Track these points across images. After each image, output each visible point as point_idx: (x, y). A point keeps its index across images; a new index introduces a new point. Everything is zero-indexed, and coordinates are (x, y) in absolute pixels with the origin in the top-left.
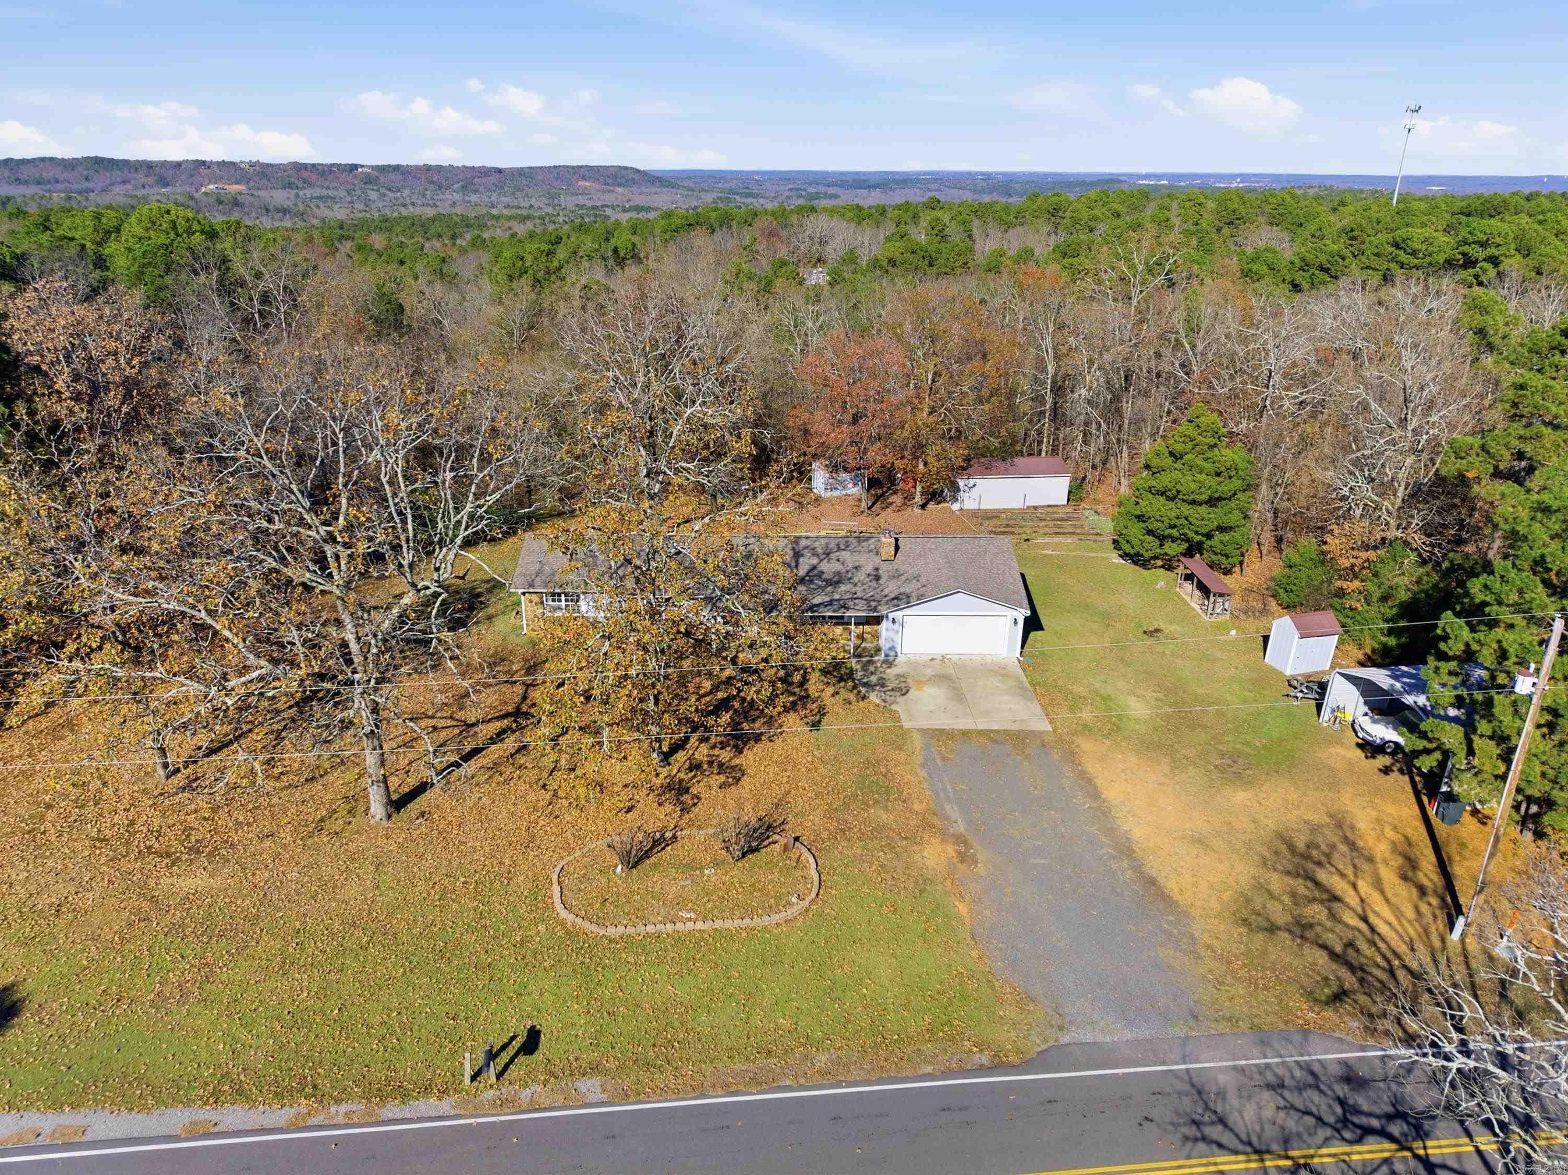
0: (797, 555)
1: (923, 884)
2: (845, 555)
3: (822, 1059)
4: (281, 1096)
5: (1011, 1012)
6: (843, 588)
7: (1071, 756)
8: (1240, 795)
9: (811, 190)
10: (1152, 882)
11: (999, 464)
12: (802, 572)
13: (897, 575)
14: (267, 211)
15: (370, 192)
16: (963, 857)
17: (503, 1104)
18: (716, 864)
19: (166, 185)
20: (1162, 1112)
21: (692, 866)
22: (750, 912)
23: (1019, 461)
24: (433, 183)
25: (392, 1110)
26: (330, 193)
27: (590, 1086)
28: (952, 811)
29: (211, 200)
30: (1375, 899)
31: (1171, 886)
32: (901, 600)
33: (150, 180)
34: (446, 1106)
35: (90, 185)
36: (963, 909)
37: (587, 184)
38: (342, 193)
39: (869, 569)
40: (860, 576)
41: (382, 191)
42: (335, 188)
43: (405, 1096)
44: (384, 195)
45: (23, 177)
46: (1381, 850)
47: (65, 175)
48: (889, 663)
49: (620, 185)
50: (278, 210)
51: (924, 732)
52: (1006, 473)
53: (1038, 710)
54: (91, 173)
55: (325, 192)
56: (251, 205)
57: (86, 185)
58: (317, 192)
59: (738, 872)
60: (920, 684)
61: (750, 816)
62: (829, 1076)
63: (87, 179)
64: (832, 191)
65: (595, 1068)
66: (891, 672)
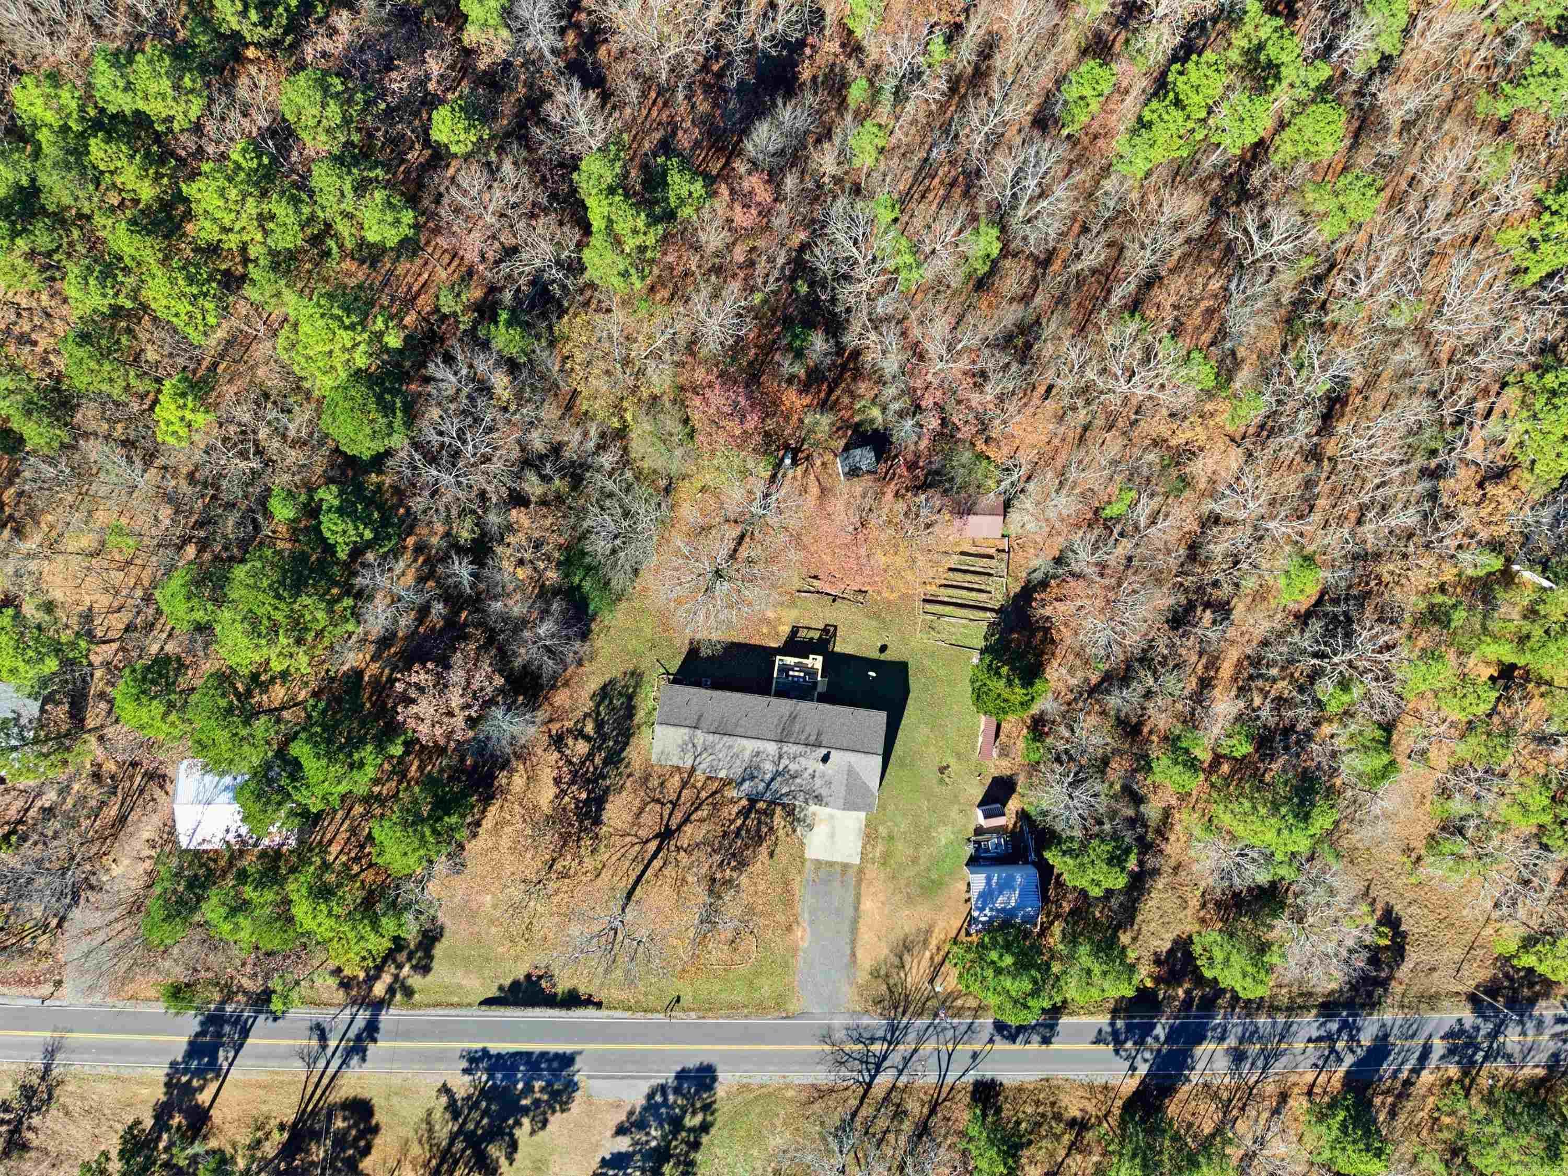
1: (786, 952)
2: (802, 760)
7: (859, 882)
10: (854, 955)
13: (823, 776)
16: (802, 938)
25: (649, 1016)
27: (693, 1014)
28: (806, 914)
32: (819, 799)
36: (795, 963)
43: (652, 1012)
51: (811, 860)
53: (860, 848)
60: (820, 821)
65: (694, 1009)
66: (811, 810)
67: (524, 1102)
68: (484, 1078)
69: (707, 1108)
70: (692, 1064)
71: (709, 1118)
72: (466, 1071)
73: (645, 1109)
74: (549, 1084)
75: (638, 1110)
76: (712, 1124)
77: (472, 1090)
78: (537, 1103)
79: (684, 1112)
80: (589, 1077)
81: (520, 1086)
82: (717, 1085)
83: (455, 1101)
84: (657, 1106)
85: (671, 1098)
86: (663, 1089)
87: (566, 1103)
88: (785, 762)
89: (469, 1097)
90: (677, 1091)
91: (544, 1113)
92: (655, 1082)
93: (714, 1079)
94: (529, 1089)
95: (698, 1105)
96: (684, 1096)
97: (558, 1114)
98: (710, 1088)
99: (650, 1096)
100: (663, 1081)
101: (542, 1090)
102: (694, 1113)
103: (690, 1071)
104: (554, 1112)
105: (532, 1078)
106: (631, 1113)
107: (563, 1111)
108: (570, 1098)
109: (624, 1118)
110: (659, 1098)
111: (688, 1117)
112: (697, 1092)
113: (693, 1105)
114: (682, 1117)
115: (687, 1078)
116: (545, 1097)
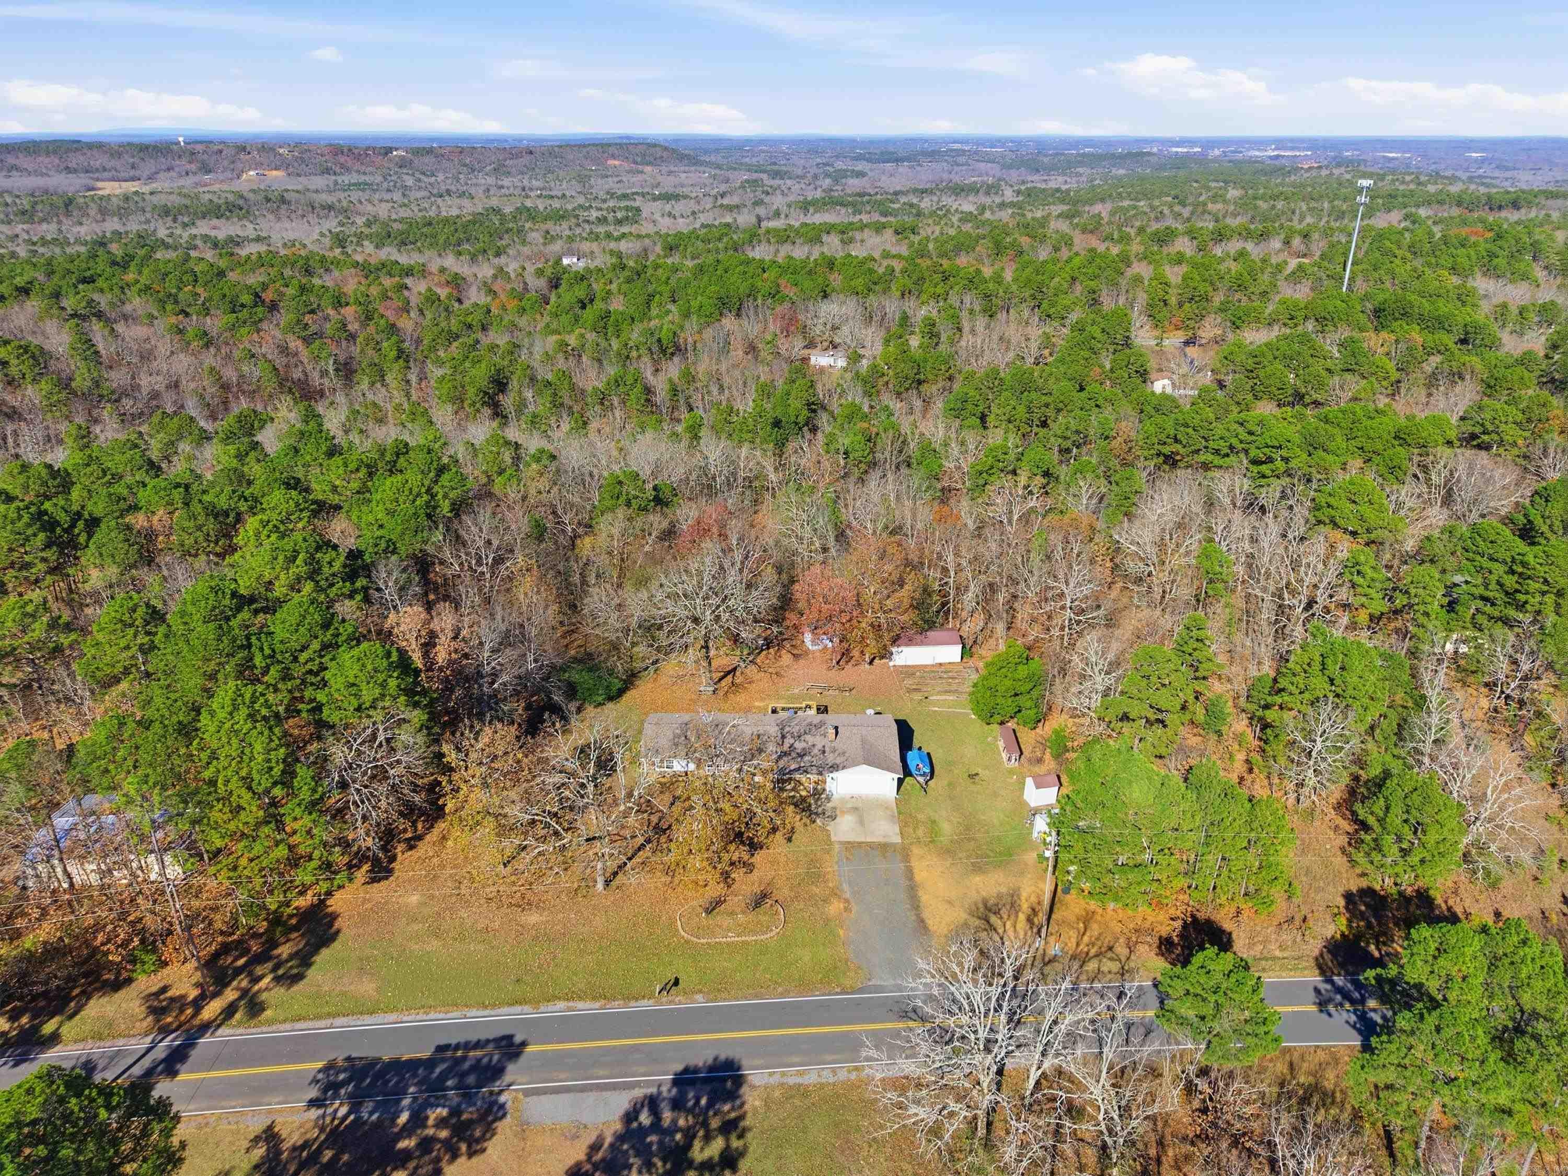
0: (783, 737)
1: (827, 921)
2: (808, 737)
3: (780, 989)
4: (594, 998)
5: (852, 974)
6: (806, 758)
7: (906, 858)
8: (977, 879)
9: (839, 165)
10: (922, 921)
11: (918, 637)
12: (786, 747)
13: (834, 751)
14: (313, 208)
15: (405, 177)
16: (846, 909)
17: (671, 1002)
18: (743, 912)
19: (209, 171)
20: (896, 1009)
21: (732, 913)
22: (755, 933)
23: (931, 634)
24: (465, 165)
25: (633, 1003)
26: (367, 178)
27: (699, 997)
28: (845, 887)
29: (260, 197)
30: (1011, 933)
31: (930, 922)
32: (834, 768)
33: (193, 167)
34: (651, 1002)
35: (137, 173)
36: (841, 932)
37: (617, 163)
38: (379, 179)
39: (819, 746)
40: (815, 751)
41: (418, 175)
42: (371, 173)
43: (637, 999)
44: (420, 180)
45: (73, 165)
46: (1025, 906)
47: (113, 163)
48: (828, 799)
49: (649, 163)
50: (323, 207)
51: (840, 843)
52: (922, 643)
53: (897, 830)
54: (136, 160)
55: (362, 178)
56: (297, 202)
57: (132, 173)
58: (354, 178)
59: (751, 916)
60: (843, 813)
61: (757, 889)
62: (782, 995)
63: (133, 167)
64: (860, 166)
65: (700, 991)
66: (829, 805)
67: (403, 1144)
68: (343, 1111)
69: (730, 1127)
70: (702, 1059)
71: (735, 1143)
72: (314, 1103)
73: (620, 1138)
74: (455, 1112)
75: (608, 1140)
76: (742, 1154)
77: (316, 1132)
78: (426, 1144)
79: (690, 1136)
80: (527, 1093)
81: (404, 1118)
82: (744, 1090)
83: (279, 1153)
84: (643, 1132)
85: (667, 1116)
86: (652, 1103)
87: (483, 1139)
88: (789, 741)
89: (306, 1145)
90: (677, 1104)
91: (438, 1160)
92: (639, 1093)
93: (739, 1081)
94: (418, 1120)
95: (715, 1123)
96: (690, 1111)
97: (462, 1160)
98: (733, 1095)
99: (630, 1117)
100: (653, 1090)
101: (442, 1123)
102: (708, 1138)
103: (696, 1070)
104: (455, 1156)
105: (428, 1104)
106: (594, 1148)
107: (471, 1155)
108: (489, 1131)
109: (582, 1156)
110: (645, 1118)
111: (697, 1144)
112: (710, 1105)
113: (705, 1124)
114: (688, 1146)
115: (692, 1082)
116: (444, 1134)
